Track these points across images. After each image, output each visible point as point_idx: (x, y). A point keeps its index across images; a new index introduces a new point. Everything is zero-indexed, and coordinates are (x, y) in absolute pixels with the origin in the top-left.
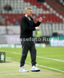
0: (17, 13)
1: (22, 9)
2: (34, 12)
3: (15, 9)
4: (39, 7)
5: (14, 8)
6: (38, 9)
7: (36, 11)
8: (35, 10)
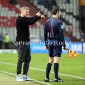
2: (5, 15)
4: (11, 9)
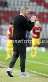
0: (13, 9)
1: (20, 6)
3: (12, 6)
4: (39, 4)
5: (10, 5)
6: (39, 7)
7: (36, 9)
8: (35, 7)
